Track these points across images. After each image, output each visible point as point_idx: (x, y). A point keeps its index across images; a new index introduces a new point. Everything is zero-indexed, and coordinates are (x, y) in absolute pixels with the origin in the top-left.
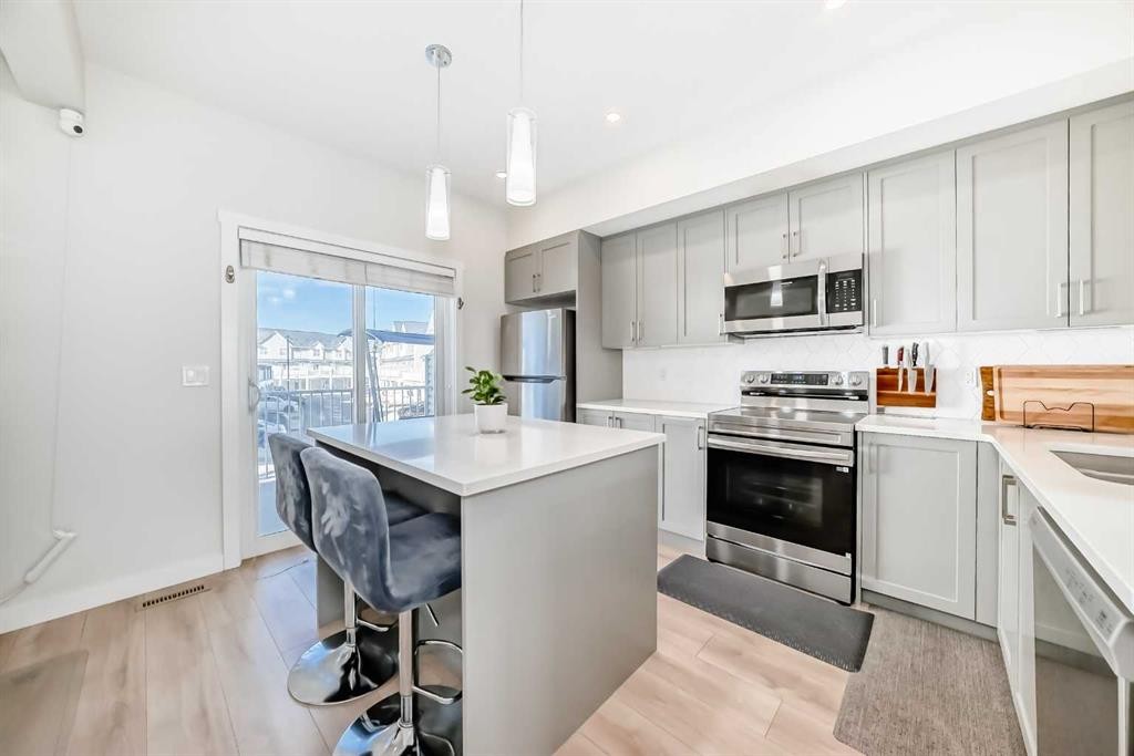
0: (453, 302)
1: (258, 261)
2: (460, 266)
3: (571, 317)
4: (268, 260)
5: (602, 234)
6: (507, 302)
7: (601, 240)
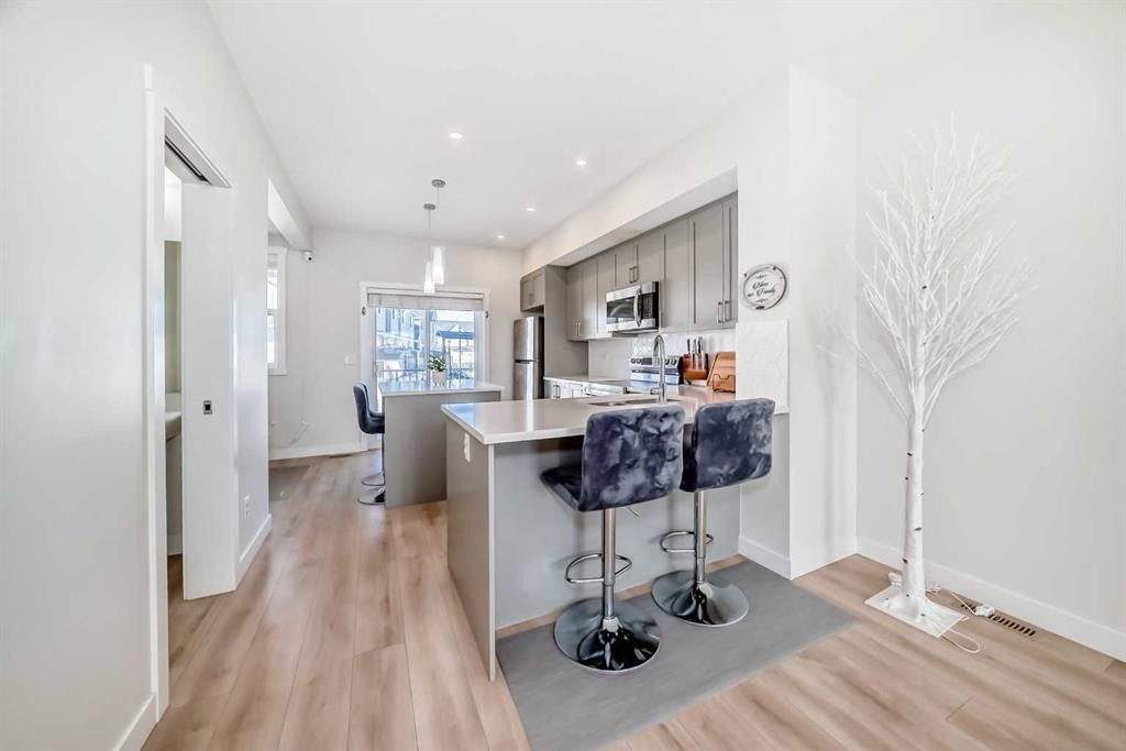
0: (484, 314)
1: (375, 303)
2: (487, 292)
3: (541, 321)
4: (380, 301)
5: (568, 265)
6: (522, 311)
7: (567, 268)
